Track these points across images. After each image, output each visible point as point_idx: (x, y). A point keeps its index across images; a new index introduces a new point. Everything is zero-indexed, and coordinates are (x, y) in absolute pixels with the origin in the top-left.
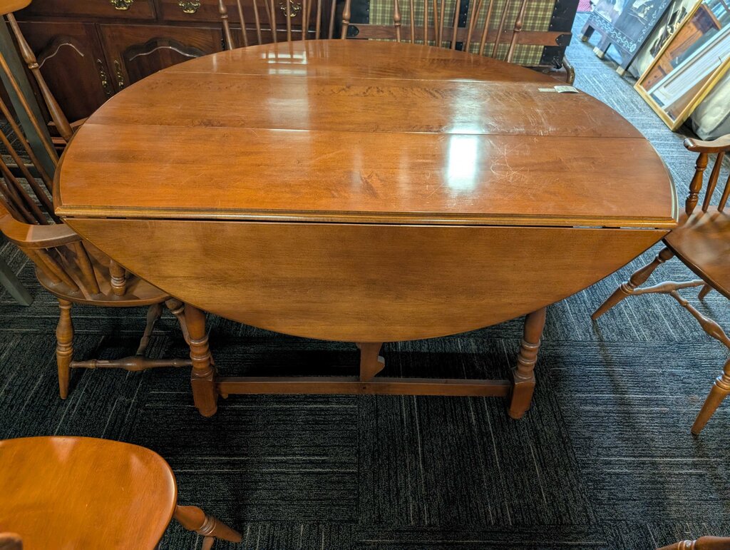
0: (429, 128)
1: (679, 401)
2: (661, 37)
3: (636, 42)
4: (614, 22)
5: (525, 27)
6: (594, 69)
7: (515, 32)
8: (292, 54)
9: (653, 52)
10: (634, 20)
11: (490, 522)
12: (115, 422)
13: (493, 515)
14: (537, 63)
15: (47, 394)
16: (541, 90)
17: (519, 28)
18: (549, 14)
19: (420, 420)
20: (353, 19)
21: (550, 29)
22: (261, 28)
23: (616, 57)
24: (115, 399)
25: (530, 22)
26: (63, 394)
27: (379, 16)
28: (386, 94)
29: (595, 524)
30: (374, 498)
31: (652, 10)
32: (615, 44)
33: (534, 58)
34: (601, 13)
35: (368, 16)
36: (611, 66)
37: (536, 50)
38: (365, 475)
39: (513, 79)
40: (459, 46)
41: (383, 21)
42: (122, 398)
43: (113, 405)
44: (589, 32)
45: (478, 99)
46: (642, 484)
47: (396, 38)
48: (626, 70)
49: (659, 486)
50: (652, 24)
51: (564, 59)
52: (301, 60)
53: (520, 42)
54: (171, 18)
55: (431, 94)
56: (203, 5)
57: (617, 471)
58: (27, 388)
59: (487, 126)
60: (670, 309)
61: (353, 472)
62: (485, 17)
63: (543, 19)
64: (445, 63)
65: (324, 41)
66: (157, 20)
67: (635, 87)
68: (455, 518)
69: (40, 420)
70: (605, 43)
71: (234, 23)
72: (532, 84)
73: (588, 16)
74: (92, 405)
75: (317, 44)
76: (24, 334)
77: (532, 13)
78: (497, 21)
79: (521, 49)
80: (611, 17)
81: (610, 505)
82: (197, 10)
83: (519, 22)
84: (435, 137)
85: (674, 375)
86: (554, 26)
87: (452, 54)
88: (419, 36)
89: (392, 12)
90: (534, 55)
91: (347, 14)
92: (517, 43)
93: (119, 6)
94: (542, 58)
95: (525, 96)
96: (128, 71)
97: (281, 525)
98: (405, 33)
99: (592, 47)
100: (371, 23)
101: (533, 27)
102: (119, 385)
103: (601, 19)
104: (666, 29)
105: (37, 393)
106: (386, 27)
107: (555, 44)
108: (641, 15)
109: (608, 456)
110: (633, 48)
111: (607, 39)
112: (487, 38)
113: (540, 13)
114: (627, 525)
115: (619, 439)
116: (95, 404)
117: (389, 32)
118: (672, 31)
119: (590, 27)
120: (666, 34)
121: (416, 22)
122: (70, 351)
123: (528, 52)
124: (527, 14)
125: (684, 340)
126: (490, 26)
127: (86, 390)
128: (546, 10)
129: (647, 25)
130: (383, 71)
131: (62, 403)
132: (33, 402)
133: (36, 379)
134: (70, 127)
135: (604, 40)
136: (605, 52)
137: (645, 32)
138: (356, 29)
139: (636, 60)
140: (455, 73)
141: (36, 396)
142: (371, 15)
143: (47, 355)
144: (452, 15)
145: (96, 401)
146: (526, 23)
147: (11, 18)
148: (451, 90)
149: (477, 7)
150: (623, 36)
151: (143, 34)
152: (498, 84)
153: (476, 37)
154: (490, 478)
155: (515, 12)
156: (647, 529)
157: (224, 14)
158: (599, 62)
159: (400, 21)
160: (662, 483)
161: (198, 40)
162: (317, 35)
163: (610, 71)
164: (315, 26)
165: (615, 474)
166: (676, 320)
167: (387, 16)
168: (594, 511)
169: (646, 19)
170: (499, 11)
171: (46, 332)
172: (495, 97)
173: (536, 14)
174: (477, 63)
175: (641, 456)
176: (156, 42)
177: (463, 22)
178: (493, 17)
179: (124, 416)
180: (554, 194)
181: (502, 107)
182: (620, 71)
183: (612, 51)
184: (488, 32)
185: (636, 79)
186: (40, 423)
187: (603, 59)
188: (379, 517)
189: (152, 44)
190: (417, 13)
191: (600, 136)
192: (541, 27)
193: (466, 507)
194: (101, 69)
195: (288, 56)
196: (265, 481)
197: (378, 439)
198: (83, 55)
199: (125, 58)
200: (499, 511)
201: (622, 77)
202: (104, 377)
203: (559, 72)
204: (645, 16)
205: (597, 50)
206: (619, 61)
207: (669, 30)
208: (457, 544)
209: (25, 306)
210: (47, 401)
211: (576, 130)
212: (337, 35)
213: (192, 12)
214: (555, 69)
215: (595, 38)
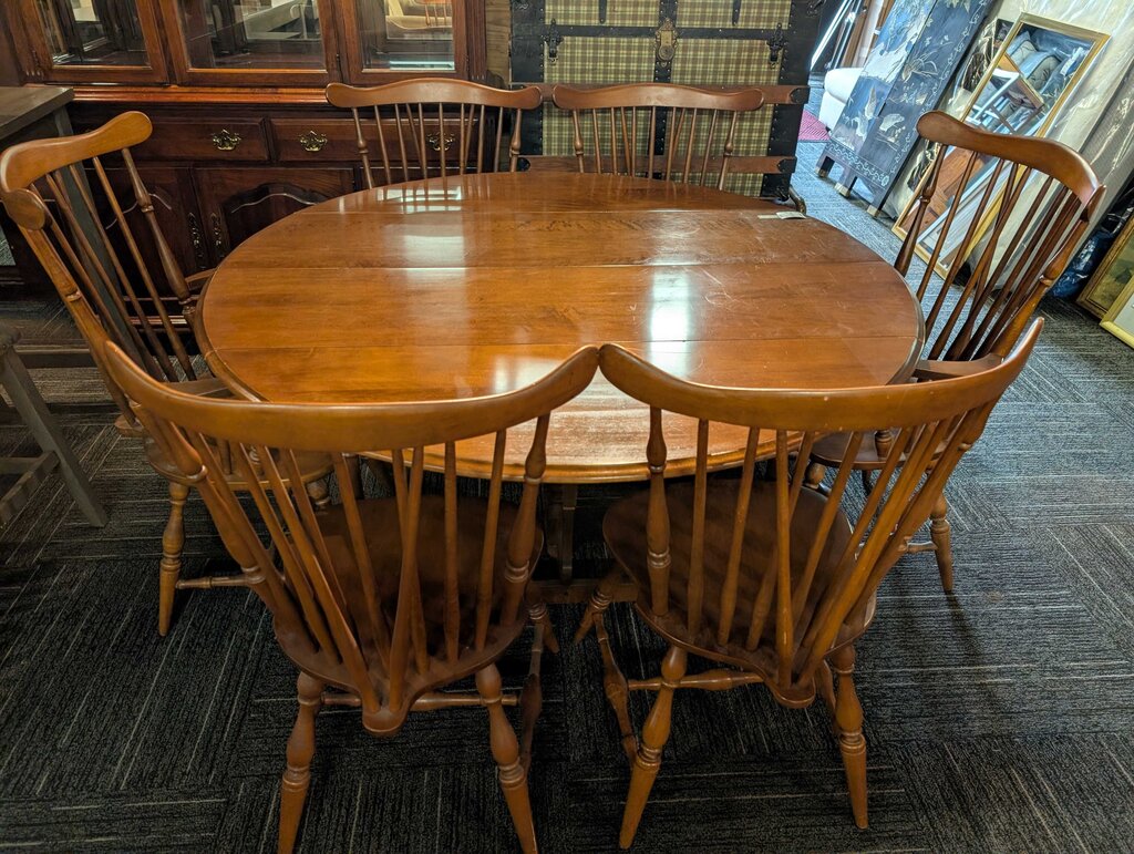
0: (629, 261)
1: (975, 600)
2: (920, 165)
3: (888, 173)
4: (858, 151)
5: (737, 152)
6: (838, 210)
7: (725, 156)
8: (446, 189)
9: (911, 184)
10: (883, 146)
11: (741, 751)
12: (236, 659)
13: (744, 742)
14: (757, 193)
15: (139, 631)
16: (761, 217)
17: (730, 151)
18: (766, 135)
19: (640, 637)
20: (523, 150)
21: (769, 154)
22: (408, 166)
23: (866, 194)
24: (232, 633)
25: (743, 146)
26: (162, 628)
27: (555, 145)
28: (575, 228)
29: (876, 746)
30: (588, 731)
31: (906, 131)
32: (862, 178)
33: (753, 188)
34: (840, 140)
35: (542, 146)
36: (860, 206)
37: (755, 179)
38: (574, 706)
39: (728, 207)
40: (657, 176)
41: (560, 151)
42: (241, 632)
43: (230, 639)
44: (827, 164)
45: (685, 229)
46: (935, 697)
47: (579, 170)
48: (880, 209)
49: (956, 699)
50: (906, 150)
51: (790, 189)
52: (455, 196)
53: (733, 170)
54: (289, 158)
55: (629, 226)
56: (331, 142)
57: (901, 684)
58: (111, 625)
59: (699, 257)
60: (957, 494)
61: (558, 703)
62: (687, 141)
63: (759, 141)
64: (641, 194)
65: (488, 175)
66: (270, 162)
67: (893, 230)
68: (695, 749)
69: (133, 662)
70: (849, 177)
71: (376, 160)
72: (750, 211)
73: (825, 145)
74: (202, 641)
75: (479, 179)
76: (100, 562)
77: (744, 135)
78: (702, 146)
79: (735, 179)
80: (853, 143)
81: (894, 723)
82: (323, 148)
83: (729, 145)
84: (638, 269)
85: (967, 570)
86: (774, 150)
87: (649, 183)
88: (606, 168)
89: (571, 140)
90: (753, 183)
91: (516, 143)
92: (729, 170)
93: (223, 145)
94: (763, 189)
95: (741, 224)
96: (228, 227)
97: (469, 768)
98: (590, 164)
99: (833, 183)
100: (545, 154)
101: (747, 152)
102: (237, 616)
103: (841, 147)
104: (925, 155)
105: (125, 632)
106: (565, 158)
107: (777, 171)
108: (892, 140)
109: (888, 667)
110: (885, 181)
111: (852, 172)
112: (691, 167)
113: (755, 135)
114: (918, 745)
115: (901, 647)
116: (206, 640)
117: (569, 164)
118: (932, 156)
119: (827, 158)
120: (926, 161)
121: (602, 151)
122: (179, 565)
123: (744, 183)
124: (739, 136)
125: (977, 529)
126: (694, 152)
127: (193, 624)
128: (761, 131)
129: (900, 151)
130: (566, 204)
131: (161, 641)
132: (122, 641)
133: (123, 614)
134: (185, 282)
135: (847, 174)
136: (850, 189)
137: (899, 160)
138: (526, 162)
139: (891, 195)
140: (657, 203)
141: (125, 635)
142: (545, 144)
143: (134, 585)
144: (646, 141)
145: (207, 636)
146: (738, 147)
147: (97, 162)
148: (652, 221)
149: (676, 131)
150: (871, 167)
151: (251, 179)
152: (707, 212)
153: (678, 166)
154: (737, 700)
155: (724, 135)
156: (944, 749)
157: (362, 149)
158: (845, 201)
159: (582, 149)
160: (960, 696)
161: (324, 182)
162: (479, 169)
163: (860, 211)
164: (476, 161)
165: (897, 687)
166: (965, 506)
167: (565, 145)
168: (874, 732)
169: (897, 143)
170: (703, 135)
171: (130, 557)
172: (706, 227)
173: (750, 137)
174: (681, 192)
175: (930, 666)
176: (267, 189)
177: (659, 150)
178: (696, 141)
179: (246, 651)
180: (782, 319)
181: (716, 236)
182: (873, 210)
183: (860, 187)
184: (692, 158)
185: (894, 220)
186: (133, 666)
187: (849, 197)
188: (596, 752)
189: (262, 191)
190: (602, 140)
191: (833, 261)
192: (758, 152)
193: (709, 734)
194: (193, 225)
195: (442, 192)
196: (443, 719)
197: (587, 663)
198: (170, 208)
199: (225, 211)
200: (752, 737)
201: (875, 218)
202: (216, 607)
203: (786, 205)
204: (896, 140)
205: (839, 187)
206: (870, 199)
207: (929, 156)
208: (700, 778)
209: (98, 528)
210: (140, 640)
211: (805, 256)
212: (505, 168)
213: (316, 149)
214: (780, 202)
215: (836, 172)
